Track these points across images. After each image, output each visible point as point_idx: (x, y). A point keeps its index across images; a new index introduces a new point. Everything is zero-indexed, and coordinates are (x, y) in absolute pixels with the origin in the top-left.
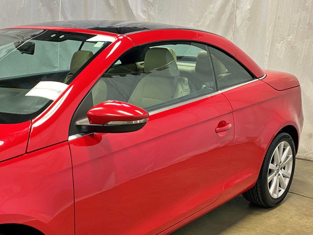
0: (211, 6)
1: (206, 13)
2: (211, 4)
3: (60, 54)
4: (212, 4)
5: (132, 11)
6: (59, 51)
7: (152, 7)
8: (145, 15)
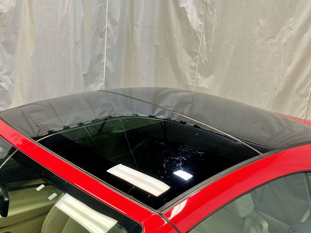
0: (291, 19)
1: (283, 28)
2: (291, 17)
3: (106, 66)
4: (293, 18)
5: (186, 15)
6: (105, 62)
7: (210, 12)
8: (201, 20)
